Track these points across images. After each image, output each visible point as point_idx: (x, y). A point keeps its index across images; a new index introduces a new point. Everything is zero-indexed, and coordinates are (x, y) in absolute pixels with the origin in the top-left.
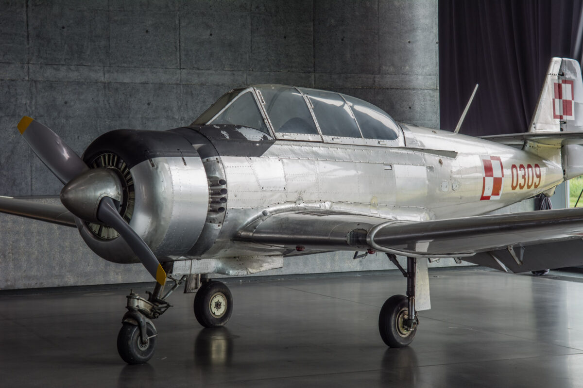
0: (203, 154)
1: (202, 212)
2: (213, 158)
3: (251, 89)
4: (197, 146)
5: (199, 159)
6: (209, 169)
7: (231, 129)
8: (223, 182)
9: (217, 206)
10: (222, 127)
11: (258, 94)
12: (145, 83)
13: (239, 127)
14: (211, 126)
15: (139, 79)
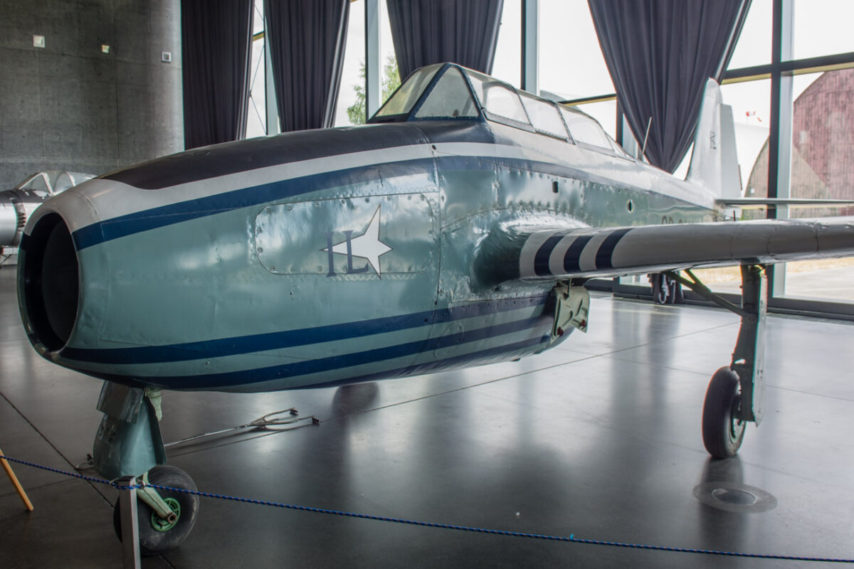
0: (14, 202)
1: (14, 227)
2: (19, 204)
3: (42, 174)
4: (11, 199)
5: (12, 204)
6: (17, 209)
7: (31, 192)
8: (23, 214)
9: (21, 225)
10: (26, 190)
11: (46, 176)
12: (23, 163)
13: (35, 190)
14: (21, 190)
15: (20, 161)
